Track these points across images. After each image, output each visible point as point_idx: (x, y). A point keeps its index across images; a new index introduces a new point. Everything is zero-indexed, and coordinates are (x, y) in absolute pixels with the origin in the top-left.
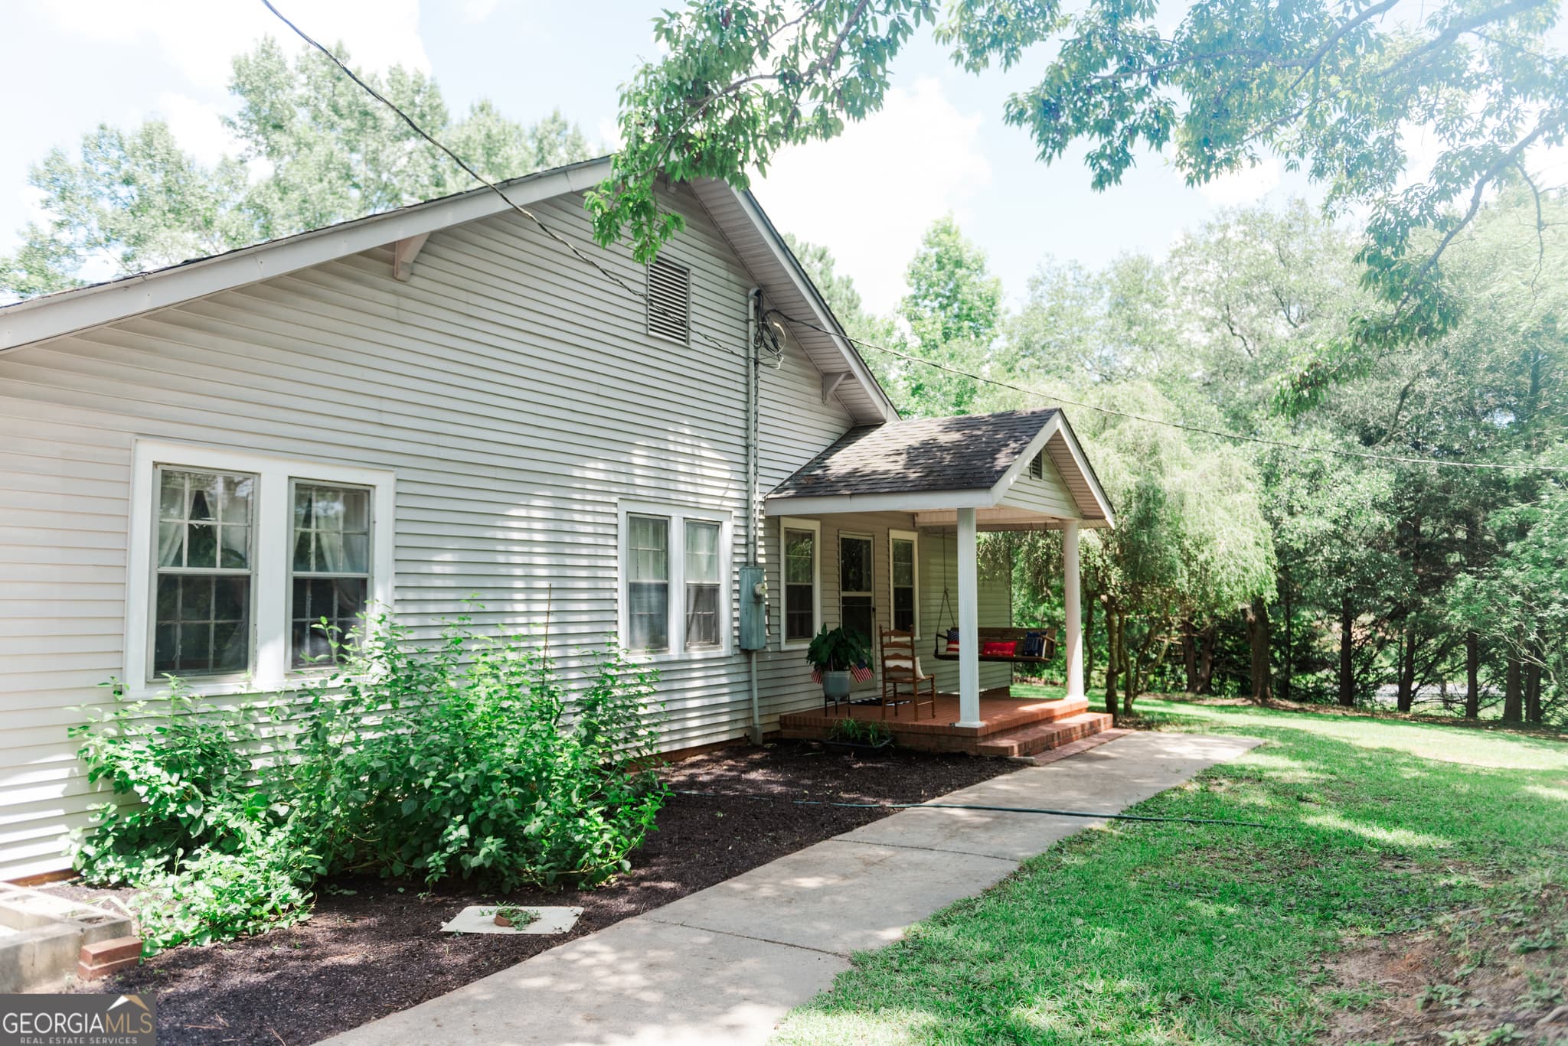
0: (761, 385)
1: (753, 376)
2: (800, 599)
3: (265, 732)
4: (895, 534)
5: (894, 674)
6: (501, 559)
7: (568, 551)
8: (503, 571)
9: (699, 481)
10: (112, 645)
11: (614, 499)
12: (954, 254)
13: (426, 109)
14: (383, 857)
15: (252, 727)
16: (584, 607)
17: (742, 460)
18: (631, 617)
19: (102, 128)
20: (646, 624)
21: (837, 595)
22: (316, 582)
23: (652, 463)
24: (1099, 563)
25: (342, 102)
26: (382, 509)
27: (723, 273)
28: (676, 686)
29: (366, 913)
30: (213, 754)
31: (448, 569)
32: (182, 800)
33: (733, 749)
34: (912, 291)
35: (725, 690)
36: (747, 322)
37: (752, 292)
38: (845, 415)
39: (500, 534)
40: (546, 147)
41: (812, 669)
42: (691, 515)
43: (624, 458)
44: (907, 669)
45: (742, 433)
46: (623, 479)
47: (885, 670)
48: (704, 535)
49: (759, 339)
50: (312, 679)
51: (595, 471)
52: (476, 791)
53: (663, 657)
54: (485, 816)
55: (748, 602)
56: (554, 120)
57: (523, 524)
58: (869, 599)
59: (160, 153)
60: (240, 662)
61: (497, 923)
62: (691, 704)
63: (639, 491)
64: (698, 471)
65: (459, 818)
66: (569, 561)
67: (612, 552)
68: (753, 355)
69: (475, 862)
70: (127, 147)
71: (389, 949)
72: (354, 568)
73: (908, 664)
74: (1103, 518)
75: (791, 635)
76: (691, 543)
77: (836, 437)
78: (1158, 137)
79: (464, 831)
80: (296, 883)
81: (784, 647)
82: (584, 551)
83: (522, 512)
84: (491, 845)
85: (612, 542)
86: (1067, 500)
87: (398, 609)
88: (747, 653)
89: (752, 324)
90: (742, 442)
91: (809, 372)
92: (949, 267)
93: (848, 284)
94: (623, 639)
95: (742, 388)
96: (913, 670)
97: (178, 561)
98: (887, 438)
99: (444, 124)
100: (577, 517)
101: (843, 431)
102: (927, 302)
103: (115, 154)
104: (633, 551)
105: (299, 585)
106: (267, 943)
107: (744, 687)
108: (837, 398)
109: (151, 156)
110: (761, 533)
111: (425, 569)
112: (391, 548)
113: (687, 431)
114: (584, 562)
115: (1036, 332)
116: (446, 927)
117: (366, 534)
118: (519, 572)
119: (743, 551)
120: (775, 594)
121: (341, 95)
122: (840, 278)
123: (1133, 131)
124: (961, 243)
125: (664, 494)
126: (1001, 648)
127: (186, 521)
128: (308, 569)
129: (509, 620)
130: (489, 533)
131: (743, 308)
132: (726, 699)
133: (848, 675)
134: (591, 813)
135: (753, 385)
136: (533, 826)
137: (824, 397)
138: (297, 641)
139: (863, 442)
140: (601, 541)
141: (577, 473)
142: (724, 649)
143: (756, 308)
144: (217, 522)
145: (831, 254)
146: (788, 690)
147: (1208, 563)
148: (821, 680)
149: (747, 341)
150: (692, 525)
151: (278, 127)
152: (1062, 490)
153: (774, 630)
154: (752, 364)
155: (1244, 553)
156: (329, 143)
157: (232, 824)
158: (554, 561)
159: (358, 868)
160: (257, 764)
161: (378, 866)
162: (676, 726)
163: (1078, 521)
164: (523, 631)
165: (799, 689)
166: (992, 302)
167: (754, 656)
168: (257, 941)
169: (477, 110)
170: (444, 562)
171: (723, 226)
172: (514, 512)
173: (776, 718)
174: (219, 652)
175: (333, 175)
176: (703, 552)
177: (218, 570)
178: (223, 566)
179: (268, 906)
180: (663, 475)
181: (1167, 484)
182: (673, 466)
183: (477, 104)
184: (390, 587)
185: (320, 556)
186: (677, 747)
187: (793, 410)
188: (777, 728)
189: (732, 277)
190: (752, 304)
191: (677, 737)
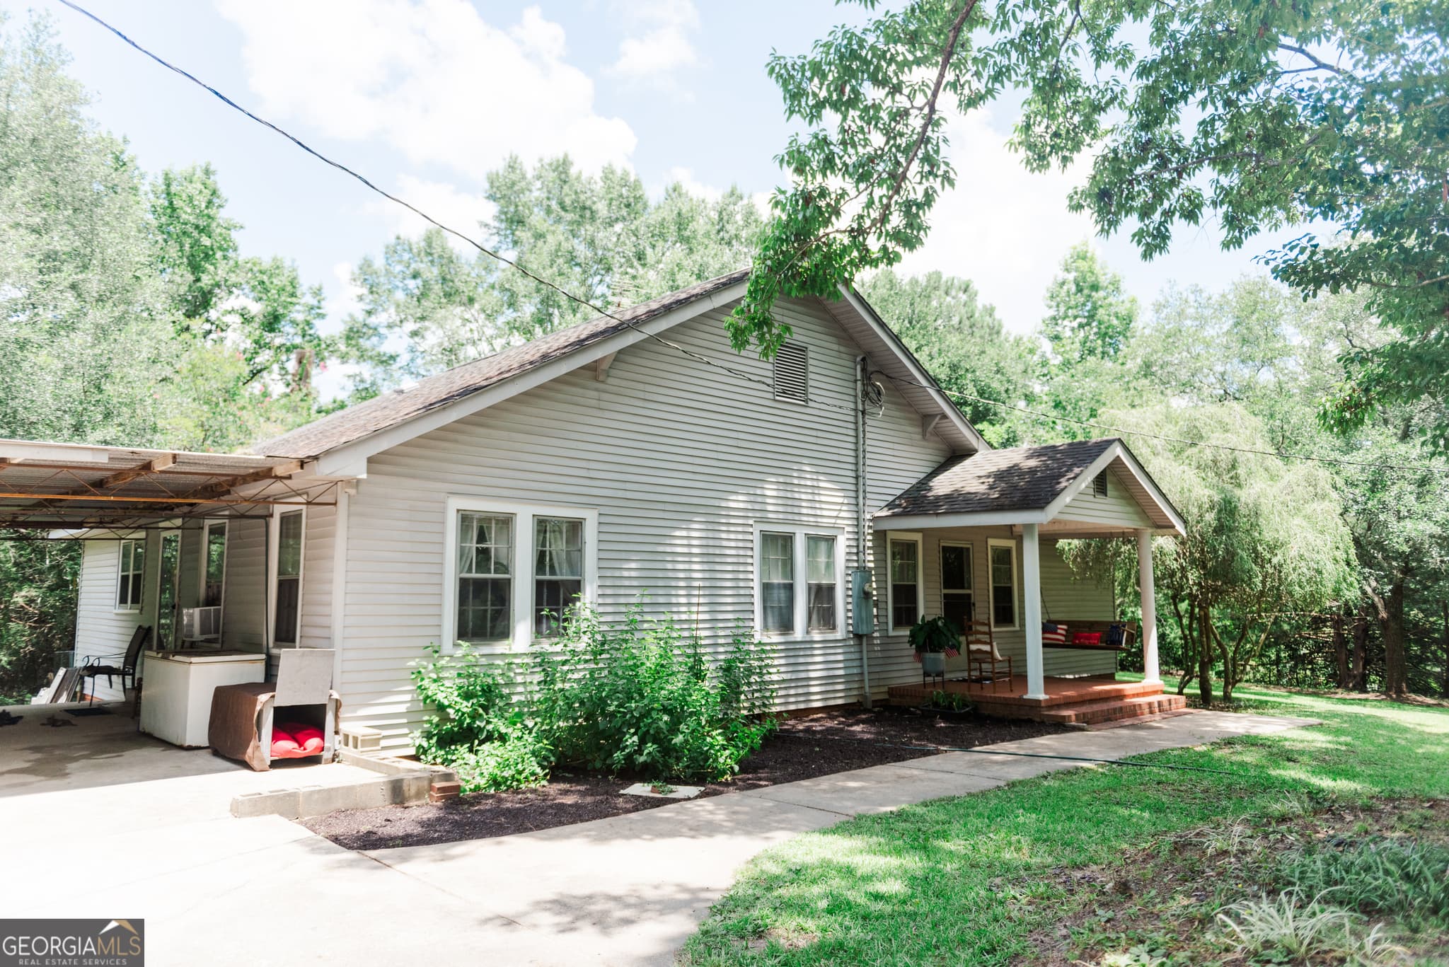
0: (867, 429)
1: (861, 422)
2: (905, 596)
3: (519, 679)
4: (992, 542)
5: (978, 656)
6: (669, 566)
7: (718, 560)
8: (671, 574)
9: (818, 505)
10: (434, 621)
11: (751, 522)
12: (1091, 279)
13: (631, 200)
14: (589, 757)
15: (512, 675)
16: (729, 600)
17: (853, 487)
18: (765, 608)
19: (398, 238)
20: (776, 613)
21: (939, 592)
22: (550, 582)
23: (781, 494)
24: (1175, 566)
25: (568, 201)
26: (590, 534)
27: (835, 347)
28: (801, 660)
29: (578, 783)
30: (490, 691)
31: (633, 574)
32: (475, 716)
33: (849, 711)
34: (1052, 312)
35: (841, 665)
36: (856, 381)
37: (859, 359)
38: (943, 447)
39: (668, 549)
40: (726, 218)
41: (913, 652)
42: (812, 532)
43: (759, 492)
44: (986, 652)
45: (853, 467)
46: (757, 507)
47: (969, 652)
48: (823, 546)
49: (866, 394)
50: (546, 646)
51: (738, 501)
52: (643, 716)
53: (790, 638)
54: (648, 731)
55: (859, 598)
56: (732, 194)
57: (685, 542)
58: (969, 595)
59: (437, 251)
60: (504, 634)
61: (652, 791)
62: (813, 675)
63: (770, 515)
64: (817, 498)
65: (632, 731)
66: (718, 567)
67: (750, 560)
68: (860, 408)
69: (642, 759)
70: (415, 251)
71: (589, 799)
72: (573, 573)
73: (986, 648)
74: (1173, 527)
75: (898, 623)
76: (811, 553)
77: (936, 465)
78: (1191, 215)
79: (635, 738)
80: (540, 765)
81: (891, 633)
82: (729, 560)
83: (684, 533)
84: (650, 747)
85: (750, 553)
86: (1137, 513)
87: (600, 601)
88: (858, 637)
89: (859, 383)
90: (853, 474)
91: (913, 416)
92: (1086, 292)
93: (990, 311)
94: (758, 623)
95: (852, 433)
96: (991, 653)
97: (470, 570)
98: (976, 465)
99: (645, 208)
100: (724, 536)
101: (942, 460)
102: (1066, 322)
103: (406, 256)
104: (764, 560)
105: (539, 585)
106: (524, 793)
107: (856, 663)
108: (937, 433)
109: (431, 254)
110: (870, 544)
111: (617, 573)
112: (595, 560)
113: (807, 468)
114: (729, 568)
115: (1156, 352)
116: (622, 792)
117: (580, 550)
118: (681, 575)
119: (855, 558)
120: (883, 592)
121: (567, 195)
122: (984, 306)
123: (1168, 214)
124: (1097, 269)
125: (790, 517)
126: (1088, 638)
127: (474, 545)
128: (544, 574)
129: (675, 609)
130: (661, 549)
131: (852, 371)
132: (841, 672)
133: (942, 656)
134: (714, 733)
135: (861, 429)
136: (679, 739)
137: (924, 435)
138: (539, 620)
139: (957, 469)
140: (741, 552)
141: (724, 504)
142: (840, 634)
143: (863, 370)
144: (491, 545)
145: (975, 286)
146: (895, 667)
147: (1281, 566)
148: (921, 660)
149: (856, 396)
150: (813, 540)
151: (521, 222)
152: (1130, 505)
153: (882, 620)
154: (860, 414)
155: (1315, 556)
156: (558, 236)
157: (503, 730)
158: (706, 567)
159: (574, 763)
160: (515, 699)
161: (587, 762)
162: (800, 691)
163: (1150, 530)
164: (684, 617)
165: (905, 667)
166: (1128, 320)
167: (865, 640)
168: (517, 791)
169: (671, 191)
170: (631, 568)
171: (834, 312)
172: (678, 533)
173: (885, 689)
174: (493, 627)
175: (561, 261)
176: (822, 559)
177: (492, 575)
178: (496, 572)
179: (524, 775)
180: (790, 502)
181: (1244, 497)
182: (797, 496)
183: (670, 186)
184: (595, 586)
185: (552, 567)
186: (802, 706)
187: (896, 446)
188: (886, 697)
189: (842, 349)
190: (859, 368)
191: (802, 699)
